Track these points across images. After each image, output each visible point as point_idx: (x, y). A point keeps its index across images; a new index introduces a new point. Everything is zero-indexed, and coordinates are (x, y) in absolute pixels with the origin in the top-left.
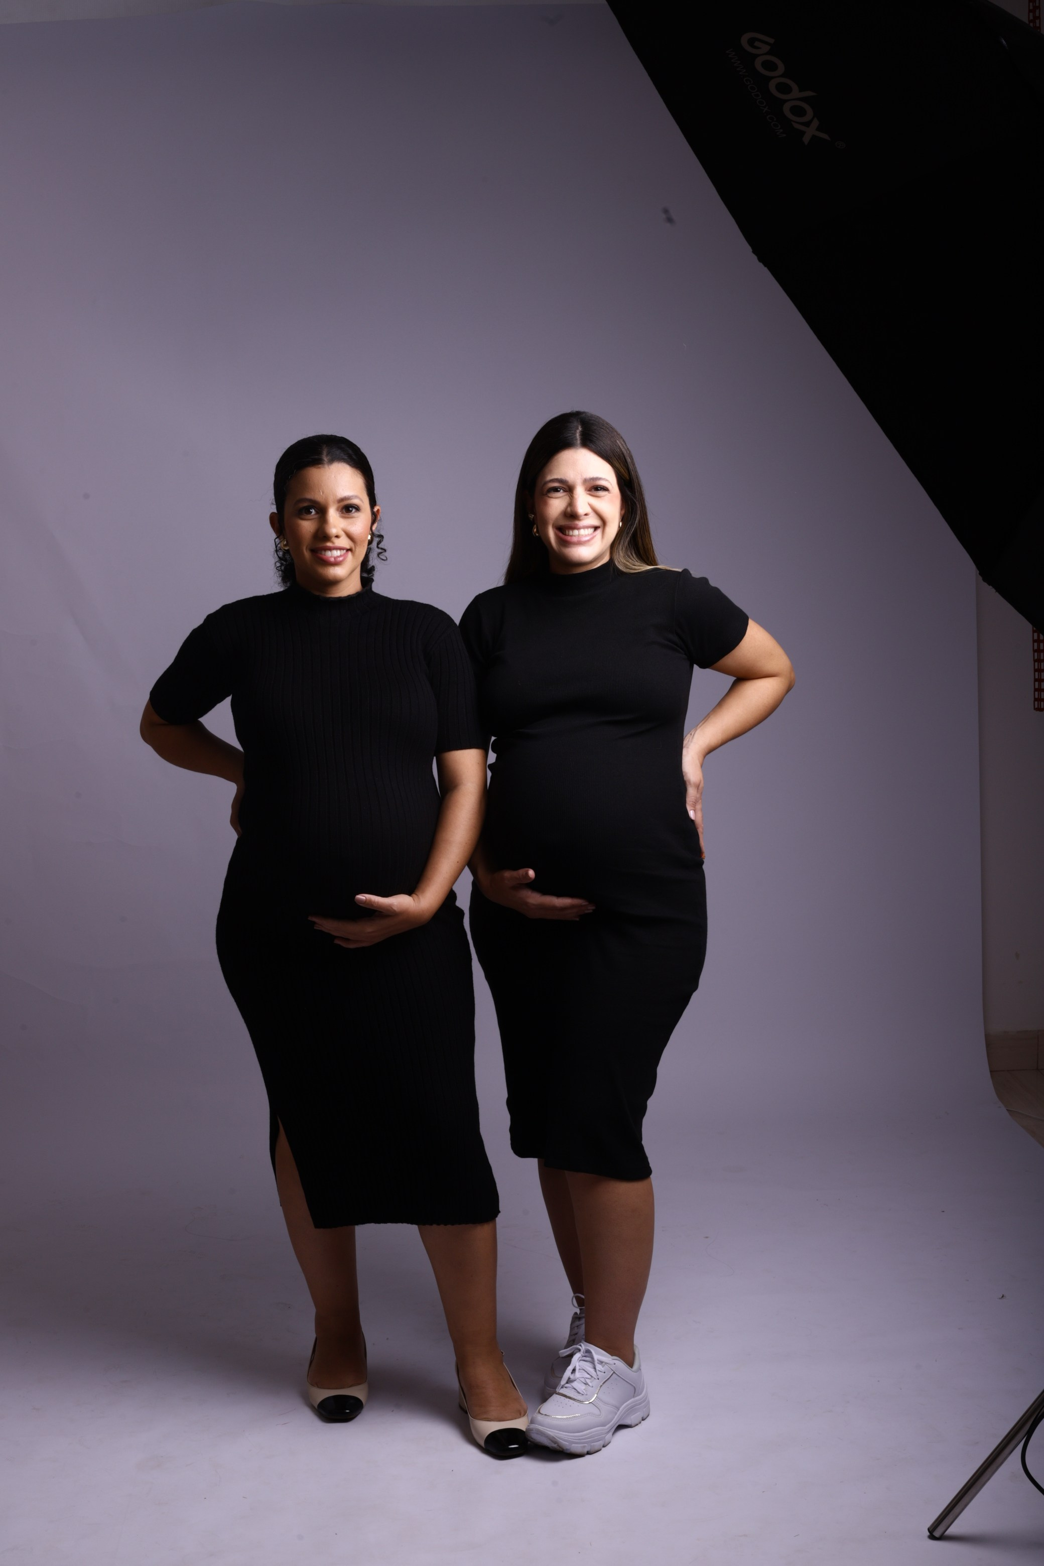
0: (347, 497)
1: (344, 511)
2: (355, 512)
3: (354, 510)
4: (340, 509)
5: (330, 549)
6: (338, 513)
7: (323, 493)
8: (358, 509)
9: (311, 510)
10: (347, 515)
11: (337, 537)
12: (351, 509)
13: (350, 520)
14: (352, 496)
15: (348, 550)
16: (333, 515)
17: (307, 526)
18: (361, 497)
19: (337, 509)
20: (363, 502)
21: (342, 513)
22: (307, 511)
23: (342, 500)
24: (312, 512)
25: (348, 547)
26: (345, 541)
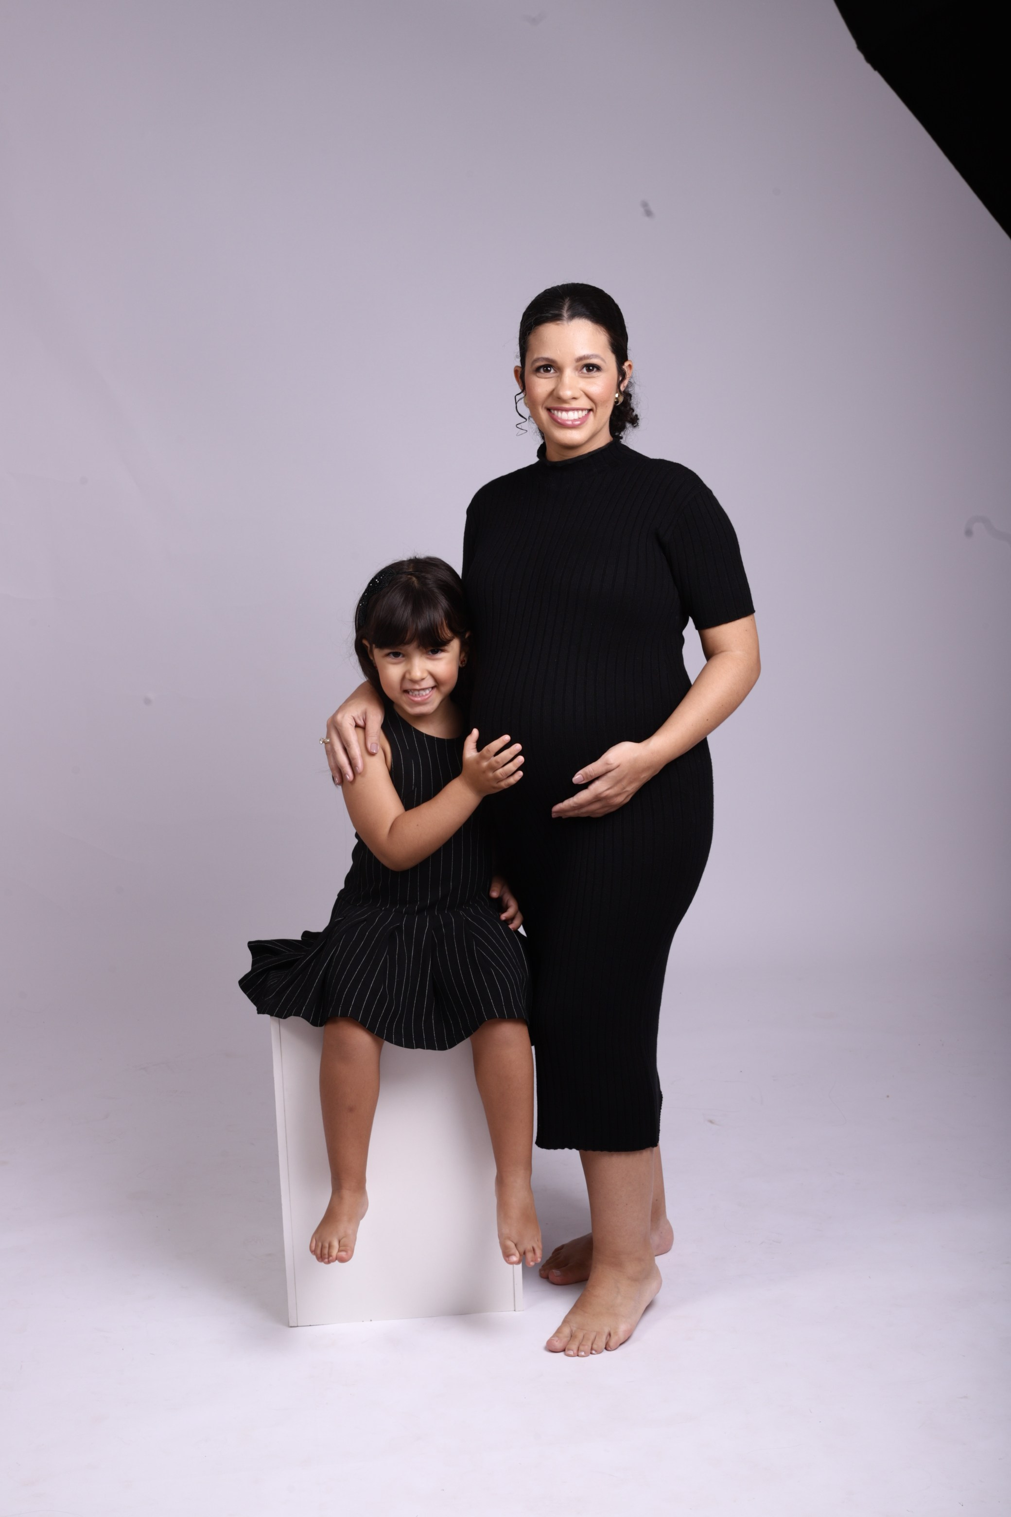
0: (586, 355)
1: (585, 370)
2: (596, 371)
3: (595, 369)
4: (579, 369)
5: (567, 410)
6: (577, 373)
7: (560, 351)
8: (598, 368)
9: (549, 369)
10: (586, 375)
11: (574, 398)
12: (591, 368)
13: (589, 380)
14: (592, 355)
15: (590, 410)
16: (570, 374)
17: (542, 385)
18: (602, 356)
19: (576, 369)
20: (605, 362)
21: (582, 373)
22: (546, 369)
23: (580, 359)
24: (550, 371)
25: (589, 408)
26: (584, 403)
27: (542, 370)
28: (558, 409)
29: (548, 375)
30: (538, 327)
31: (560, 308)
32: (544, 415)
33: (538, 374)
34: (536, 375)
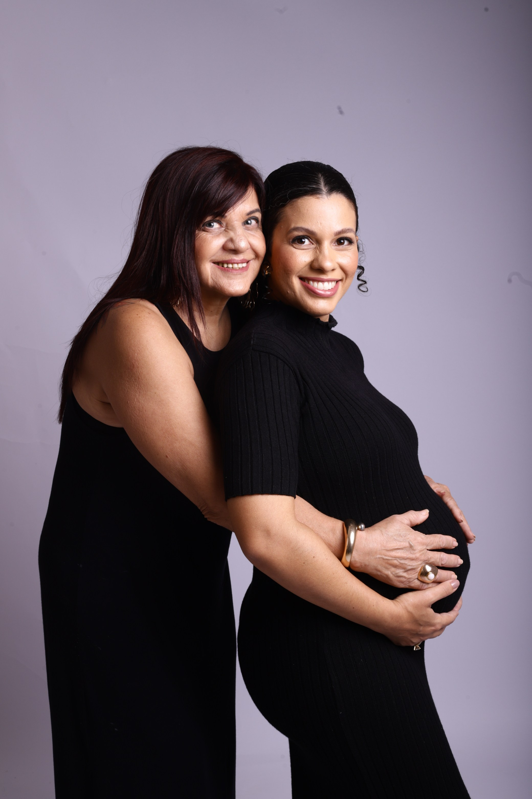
2: (348, 244)
3: (346, 243)
4: (334, 242)
5: (322, 281)
6: (332, 246)
7: (317, 223)
8: (351, 242)
9: (303, 240)
10: (341, 247)
11: (333, 269)
12: (344, 241)
13: (343, 253)
15: (338, 281)
16: (328, 246)
17: (301, 256)
19: (332, 242)
21: (336, 245)
22: (299, 240)
24: (306, 241)
25: (340, 279)
26: (338, 274)
27: (296, 241)
28: (314, 280)
29: (303, 246)
30: (295, 200)
31: (317, 183)
32: (296, 283)
33: (294, 245)
34: (293, 246)
